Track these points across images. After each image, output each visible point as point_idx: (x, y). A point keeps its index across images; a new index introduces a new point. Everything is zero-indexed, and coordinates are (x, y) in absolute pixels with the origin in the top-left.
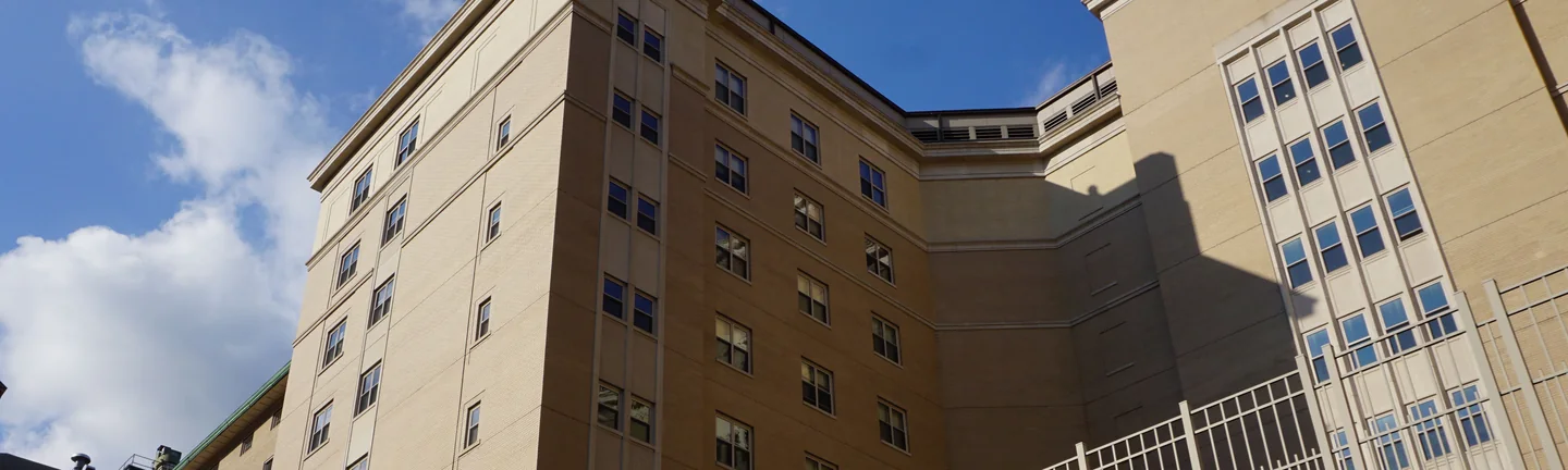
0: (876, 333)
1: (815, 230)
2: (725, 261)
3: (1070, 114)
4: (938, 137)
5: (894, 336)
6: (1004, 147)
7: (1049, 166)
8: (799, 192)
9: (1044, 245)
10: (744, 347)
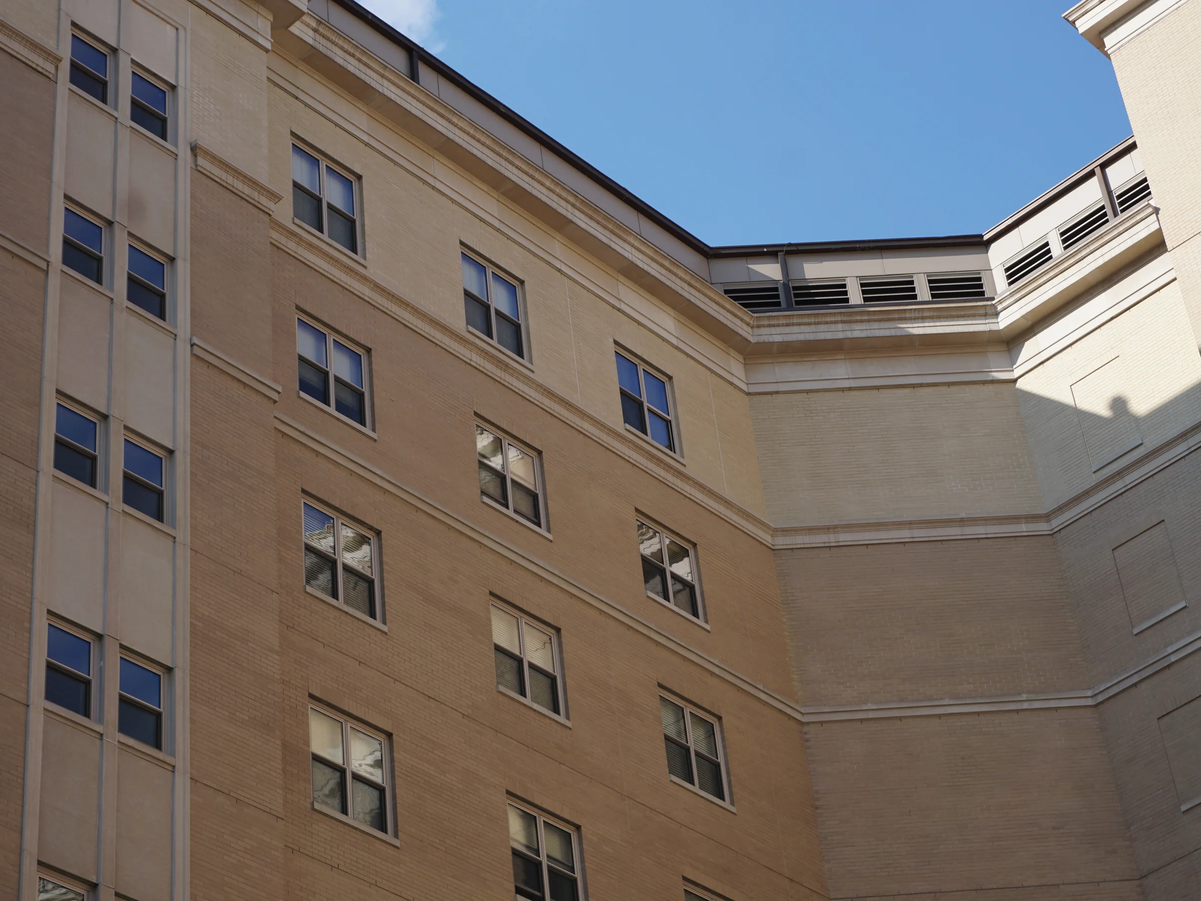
0: (672, 732)
1: (525, 505)
2: (324, 578)
3: (1057, 249)
4: (782, 299)
5: (711, 734)
6: (923, 319)
7: (1020, 360)
8: (484, 422)
9: (1023, 528)
10: (377, 776)
